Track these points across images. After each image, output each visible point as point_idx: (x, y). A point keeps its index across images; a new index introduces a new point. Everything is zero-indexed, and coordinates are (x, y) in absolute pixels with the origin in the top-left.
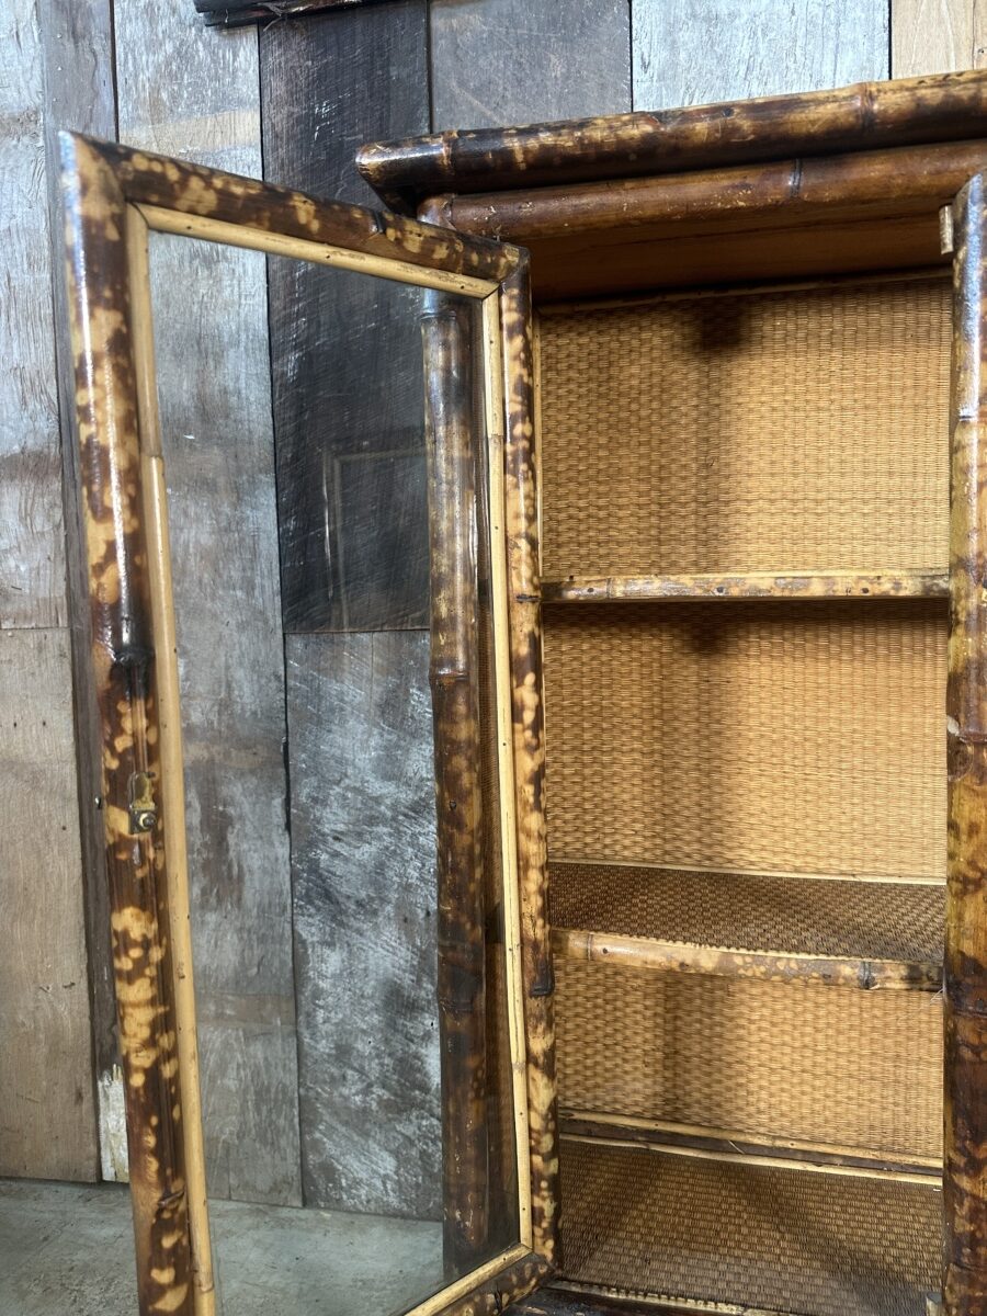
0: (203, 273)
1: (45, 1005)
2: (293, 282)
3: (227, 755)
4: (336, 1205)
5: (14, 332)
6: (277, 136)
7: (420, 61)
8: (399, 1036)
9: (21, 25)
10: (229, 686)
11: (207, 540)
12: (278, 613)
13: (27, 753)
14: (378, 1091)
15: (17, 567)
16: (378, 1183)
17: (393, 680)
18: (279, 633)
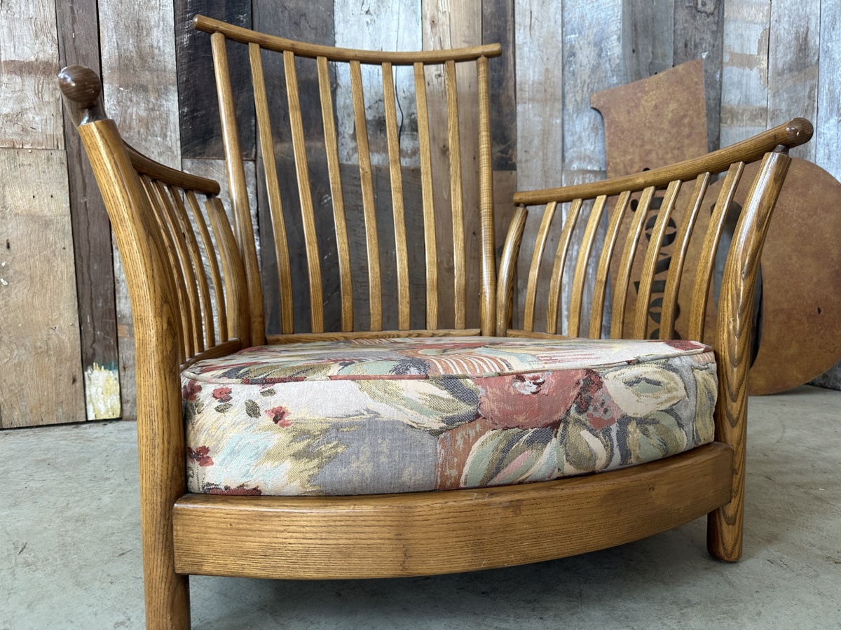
1: (53, 337)
11: (143, 113)
12: (179, 149)
13: (41, 211)
15: (34, 118)
18: (180, 157)
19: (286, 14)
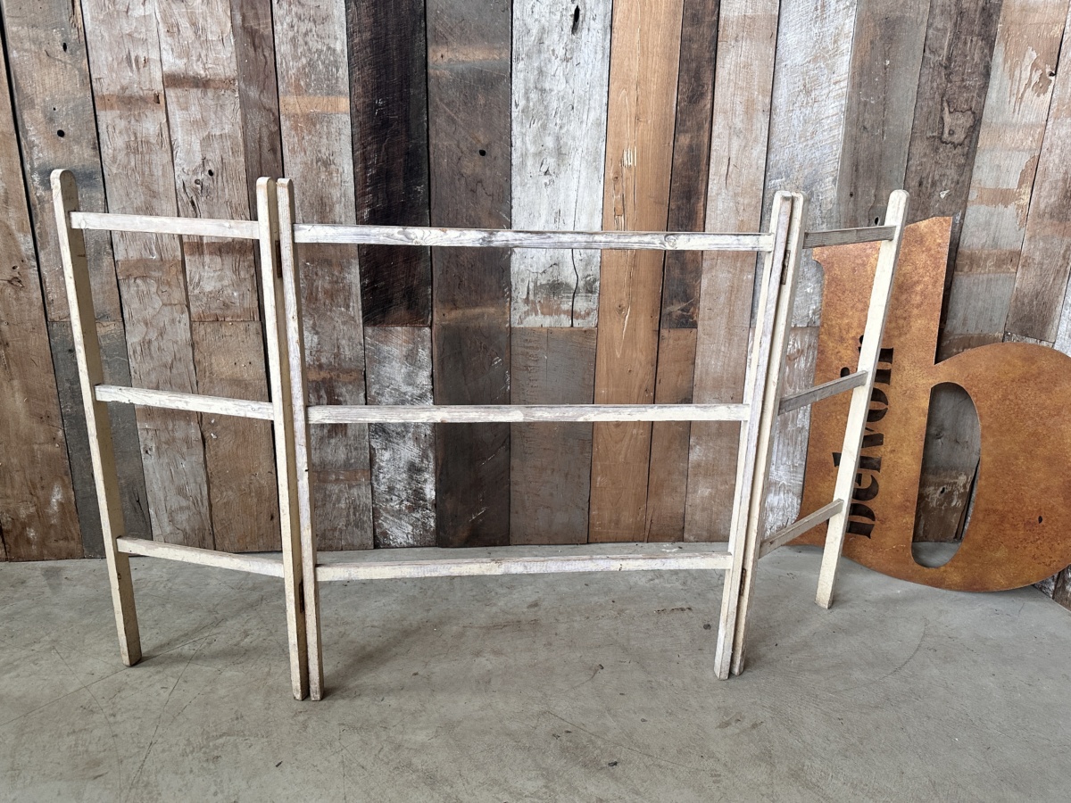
0: (323, 169)
1: (255, 481)
2: (366, 177)
3: (338, 376)
4: (389, 546)
5: (225, 184)
6: (357, 111)
7: (423, 87)
8: (414, 482)
9: (224, 36)
10: (338, 347)
11: (327, 286)
12: (361, 318)
13: (242, 376)
14: (405, 503)
15: (233, 294)
16: (405, 536)
17: (411, 346)
18: (362, 326)
19: (463, 182)
